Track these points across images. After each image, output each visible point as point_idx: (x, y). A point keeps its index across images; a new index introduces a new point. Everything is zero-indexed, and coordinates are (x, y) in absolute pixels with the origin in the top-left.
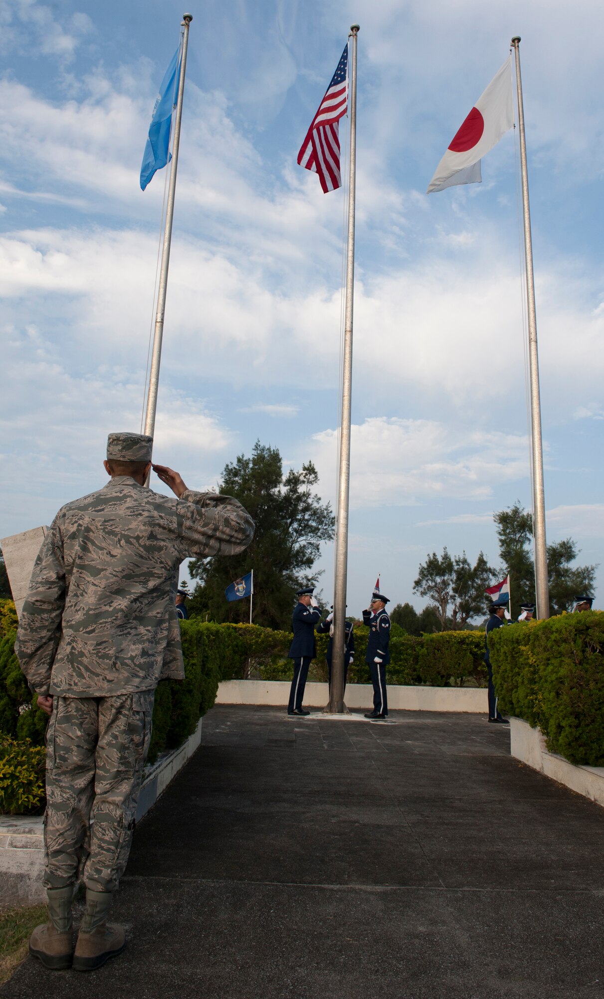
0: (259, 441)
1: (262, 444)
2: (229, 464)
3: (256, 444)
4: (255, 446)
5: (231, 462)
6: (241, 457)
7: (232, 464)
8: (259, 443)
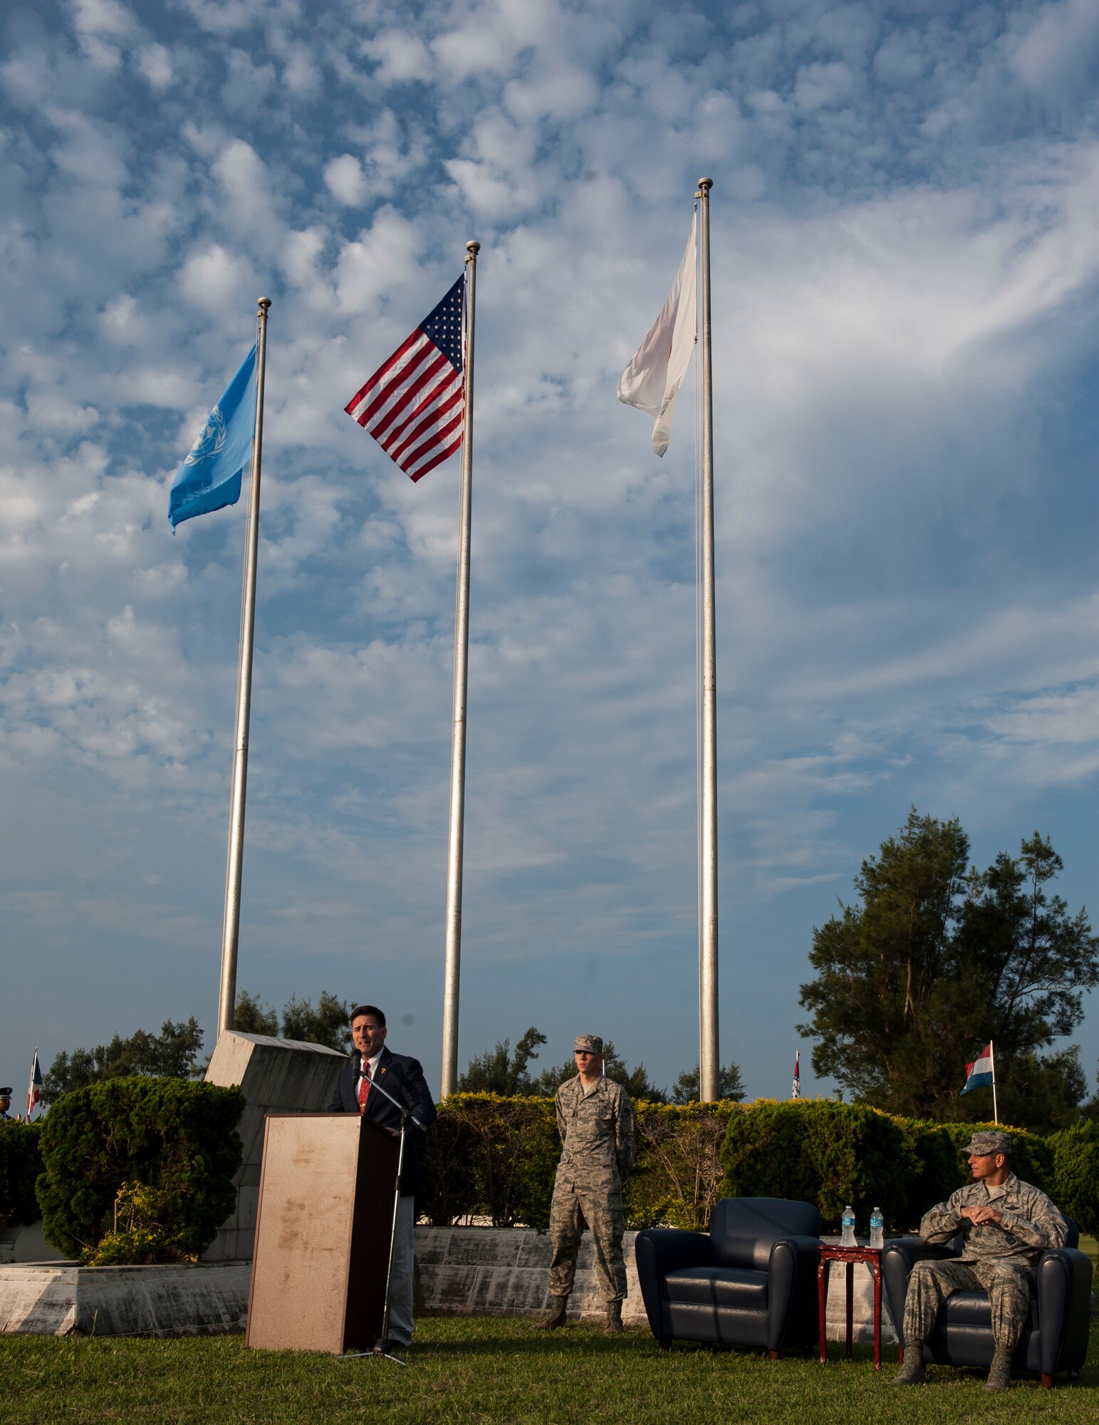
0: (915, 810)
1: (922, 814)
2: (868, 860)
3: (909, 817)
4: (909, 820)
5: (871, 857)
6: (889, 845)
7: (873, 858)
8: (917, 814)
